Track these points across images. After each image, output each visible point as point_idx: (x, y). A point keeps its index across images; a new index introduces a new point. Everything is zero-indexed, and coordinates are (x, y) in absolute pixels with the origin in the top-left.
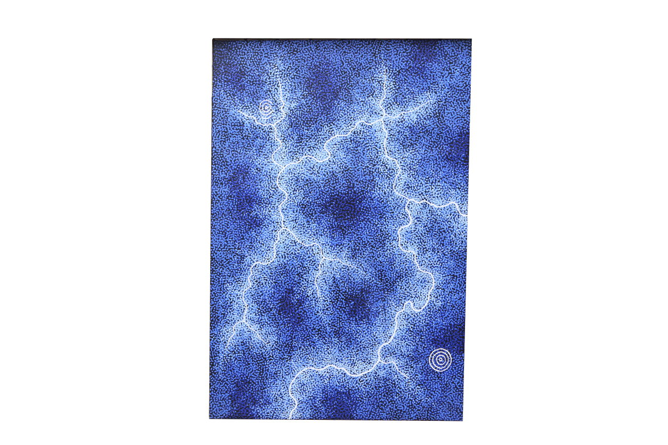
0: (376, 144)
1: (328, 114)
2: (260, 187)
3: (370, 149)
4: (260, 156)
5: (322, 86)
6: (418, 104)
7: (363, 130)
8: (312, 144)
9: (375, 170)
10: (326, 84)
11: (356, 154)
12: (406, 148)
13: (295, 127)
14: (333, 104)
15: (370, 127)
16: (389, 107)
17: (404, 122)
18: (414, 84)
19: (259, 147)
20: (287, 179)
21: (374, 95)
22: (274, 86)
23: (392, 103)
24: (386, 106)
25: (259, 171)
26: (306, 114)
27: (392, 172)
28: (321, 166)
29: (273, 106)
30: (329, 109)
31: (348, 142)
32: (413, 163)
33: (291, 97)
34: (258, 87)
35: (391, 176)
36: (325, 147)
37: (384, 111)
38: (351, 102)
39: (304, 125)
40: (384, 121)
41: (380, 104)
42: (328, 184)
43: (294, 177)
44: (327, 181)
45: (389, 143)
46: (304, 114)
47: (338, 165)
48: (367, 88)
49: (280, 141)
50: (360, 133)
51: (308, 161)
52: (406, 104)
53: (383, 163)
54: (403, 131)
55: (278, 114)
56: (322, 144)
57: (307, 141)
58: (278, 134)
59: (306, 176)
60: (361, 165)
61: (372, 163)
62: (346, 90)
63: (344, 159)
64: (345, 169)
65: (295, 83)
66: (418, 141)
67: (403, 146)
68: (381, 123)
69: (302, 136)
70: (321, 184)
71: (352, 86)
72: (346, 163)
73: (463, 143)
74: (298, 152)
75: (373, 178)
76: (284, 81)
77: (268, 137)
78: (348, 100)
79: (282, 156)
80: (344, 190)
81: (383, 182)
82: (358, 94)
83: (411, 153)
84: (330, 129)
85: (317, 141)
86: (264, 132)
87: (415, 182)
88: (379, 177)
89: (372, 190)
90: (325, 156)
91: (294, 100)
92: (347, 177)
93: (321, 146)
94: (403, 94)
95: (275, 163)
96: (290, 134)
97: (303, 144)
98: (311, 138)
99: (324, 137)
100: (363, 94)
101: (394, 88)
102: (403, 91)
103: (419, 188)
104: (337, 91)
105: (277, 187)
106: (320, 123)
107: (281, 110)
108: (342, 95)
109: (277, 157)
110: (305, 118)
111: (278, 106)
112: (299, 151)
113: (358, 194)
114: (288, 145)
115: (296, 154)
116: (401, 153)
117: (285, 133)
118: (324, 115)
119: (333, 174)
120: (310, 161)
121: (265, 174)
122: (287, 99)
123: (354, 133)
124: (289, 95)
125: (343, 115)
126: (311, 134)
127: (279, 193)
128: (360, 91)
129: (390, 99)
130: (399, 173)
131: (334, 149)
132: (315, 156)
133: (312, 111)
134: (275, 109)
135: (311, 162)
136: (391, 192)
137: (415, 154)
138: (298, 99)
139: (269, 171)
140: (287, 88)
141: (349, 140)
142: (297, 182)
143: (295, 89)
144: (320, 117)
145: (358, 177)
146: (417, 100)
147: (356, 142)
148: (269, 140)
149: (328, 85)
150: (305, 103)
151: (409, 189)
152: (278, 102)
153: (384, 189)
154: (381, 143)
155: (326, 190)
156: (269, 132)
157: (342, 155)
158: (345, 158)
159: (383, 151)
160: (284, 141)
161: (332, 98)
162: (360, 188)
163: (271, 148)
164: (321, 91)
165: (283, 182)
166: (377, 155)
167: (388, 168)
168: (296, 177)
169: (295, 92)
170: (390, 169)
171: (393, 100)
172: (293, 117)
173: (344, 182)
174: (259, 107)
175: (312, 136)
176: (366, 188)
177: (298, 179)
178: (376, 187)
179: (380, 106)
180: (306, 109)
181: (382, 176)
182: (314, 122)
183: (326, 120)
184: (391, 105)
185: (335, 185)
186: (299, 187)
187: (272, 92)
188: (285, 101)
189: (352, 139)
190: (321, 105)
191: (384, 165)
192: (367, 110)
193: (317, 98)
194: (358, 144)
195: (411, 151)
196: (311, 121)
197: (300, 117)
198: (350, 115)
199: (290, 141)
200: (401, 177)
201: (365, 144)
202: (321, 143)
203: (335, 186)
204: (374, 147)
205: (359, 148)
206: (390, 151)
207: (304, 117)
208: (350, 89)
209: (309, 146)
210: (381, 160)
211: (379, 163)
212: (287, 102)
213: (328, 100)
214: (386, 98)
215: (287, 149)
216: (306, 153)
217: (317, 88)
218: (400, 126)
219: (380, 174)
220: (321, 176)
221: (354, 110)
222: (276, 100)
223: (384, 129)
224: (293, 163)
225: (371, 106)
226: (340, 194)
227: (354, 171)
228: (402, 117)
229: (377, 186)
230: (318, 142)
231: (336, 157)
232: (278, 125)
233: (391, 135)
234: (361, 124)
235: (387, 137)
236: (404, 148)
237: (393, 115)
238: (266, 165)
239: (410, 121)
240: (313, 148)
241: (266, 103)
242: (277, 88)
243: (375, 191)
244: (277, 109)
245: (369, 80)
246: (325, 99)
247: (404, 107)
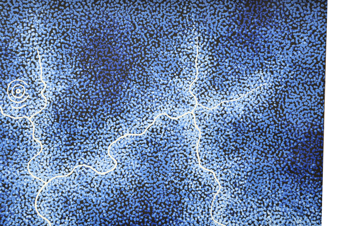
0: (185, 147)
1: (113, 103)
2: (7, 213)
3: (176, 156)
4: (8, 165)
5: (104, 61)
6: (245, 89)
7: (164, 126)
8: (90, 147)
9: (183, 187)
10: (110, 57)
11: (155, 162)
12: (228, 154)
13: (64, 122)
14: (120, 87)
15: (176, 123)
16: (203, 93)
17: (225, 115)
18: (240, 59)
19: (7, 152)
20: (51, 200)
21: (181, 75)
22: (30, 58)
23: (207, 88)
24: (198, 92)
25: (8, 188)
26: (80, 103)
27: (208, 190)
28: (103, 181)
29: (29, 89)
30: (115, 95)
31: (143, 145)
32: (240, 177)
33: (57, 76)
34: (5, 60)
35: (207, 195)
36: (108, 151)
37: (196, 99)
38: (148, 85)
39: (77, 118)
40: (197, 114)
41: (190, 89)
42: (113, 208)
43: (62, 198)
44: (112, 203)
45: (204, 146)
46: (77, 102)
47: (128, 179)
48: (170, 65)
49: (40, 142)
50: (161, 132)
51: (82, 173)
52: (227, 90)
53: (195, 177)
54: (223, 128)
55: (37, 101)
56: (104, 147)
57: (82, 143)
58: (37, 132)
59: (80, 196)
60: (163, 179)
61: (178, 177)
62: (140, 66)
63: (137, 170)
64: (139, 185)
65: (62, 54)
66: (246, 143)
67: (225, 151)
68: (191, 117)
69: (75, 134)
70: (103, 208)
71: (148, 61)
72: (140, 176)
73: (313, 148)
74: (68, 159)
75: (181, 199)
76: (45, 51)
77: (21, 136)
78: (143, 81)
79: (44, 165)
80: (138, 217)
81: (195, 205)
82: (158, 72)
83: (236, 162)
84: (116, 124)
85: (96, 143)
86: (15, 128)
87: (243, 204)
88: (189, 197)
89: (179, 217)
90: (109, 166)
91: (61, 81)
92: (142, 196)
93: (103, 151)
94: (224, 74)
95: (33, 176)
96: (56, 131)
97: (76, 148)
98: (87, 138)
99: (106, 136)
100: (165, 73)
101: (210, 65)
102: (224, 70)
103: (248, 214)
104: (126, 68)
105: (36, 213)
106: (102, 116)
107: (42, 95)
108: (134, 74)
109: (36, 166)
110: (78, 108)
111: (37, 89)
112: (70, 158)
113: (158, 222)
114: (52, 149)
115: (65, 162)
116: (221, 161)
117: (48, 130)
118: (106, 104)
119: (121, 193)
120: (86, 173)
121: (17, 193)
122: (50, 78)
123: (152, 131)
124: (53, 73)
125: (135, 104)
126: (88, 133)
127: (38, 221)
128: (160, 68)
129: (205, 81)
130: (218, 191)
131: (122, 154)
132: (93, 165)
133: (89, 98)
134: (31, 94)
135: (88, 174)
136: (208, 220)
137: (242, 164)
138: (67, 79)
139: (22, 188)
140: (50, 62)
141: (145, 141)
142: (65, 205)
143: (63, 63)
144: (101, 106)
145: (158, 196)
146: (244, 83)
147: (154, 145)
148: (22, 141)
149: (113, 59)
150: (78, 85)
151: (233, 215)
152: (37, 83)
153: (196, 215)
154: (191, 146)
155: (110, 217)
156: (22, 128)
157: (134, 164)
158: (139, 169)
159: (195, 158)
160: (47, 142)
161: (118, 78)
162: (161, 214)
163: (26, 154)
164: (102, 67)
165: (45, 205)
166: (186, 164)
167: (203, 183)
168: (65, 197)
169: (62, 68)
170: (205, 185)
171: (209, 83)
172: (60, 106)
173: (137, 204)
174: (6, 89)
175: (90, 135)
176: (170, 213)
177: (68, 200)
178: (185, 213)
179: (190, 91)
180: (79, 95)
181: (194, 196)
182: (92, 114)
183: (111, 111)
184: (206, 91)
185: (124, 209)
186: (70, 212)
187: (26, 68)
188: (47, 82)
189: (149, 140)
190: (103, 89)
191: (197, 178)
192: (170, 96)
193: (96, 78)
194: (158, 148)
195: (236, 159)
196: (87, 112)
197: (71, 107)
198: (145, 104)
199: (55, 142)
200: (222, 198)
201: (169, 148)
202: (102, 146)
203: (124, 211)
204: (182, 152)
205: (159, 154)
206: (205, 158)
207: (77, 106)
208: (146, 65)
209: (85, 150)
210: (192, 172)
211: (189, 176)
212: (51, 84)
213: (112, 81)
214: (199, 80)
215: (50, 155)
216: (79, 160)
217: (96, 63)
218: (220, 121)
219: (191, 192)
220: (103, 196)
221: (151, 97)
222: (33, 79)
223: (197, 126)
224: (60, 176)
225: (177, 92)
226: (131, 223)
227: (152, 189)
228: (222, 108)
229: (187, 211)
230: (98, 144)
231: (125, 167)
232: (37, 117)
233: (207, 134)
234: (163, 118)
235: (200, 137)
236: (225, 154)
237: (209, 105)
238: (18, 179)
239: (234, 113)
240: (91, 153)
241: (18, 85)
242: (35, 61)
243: (183, 218)
244: (35, 93)
245: (174, 53)
246: (108, 79)
247: (226, 94)
